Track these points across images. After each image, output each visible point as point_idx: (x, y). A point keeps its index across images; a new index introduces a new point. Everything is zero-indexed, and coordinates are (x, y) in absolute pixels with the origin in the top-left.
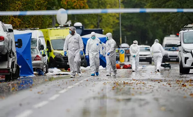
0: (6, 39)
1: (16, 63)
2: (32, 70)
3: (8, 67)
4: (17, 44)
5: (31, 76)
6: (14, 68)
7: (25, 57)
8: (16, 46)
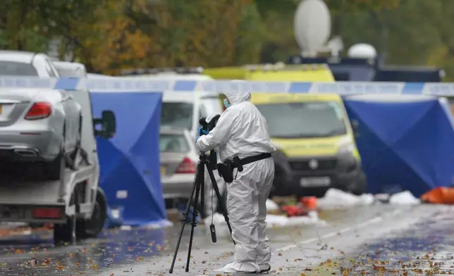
0: (57, 112)
1: (94, 186)
2: (162, 205)
3: (61, 200)
4: (99, 127)
5: (155, 226)
6: (84, 202)
7: (140, 164)
8: (96, 133)
